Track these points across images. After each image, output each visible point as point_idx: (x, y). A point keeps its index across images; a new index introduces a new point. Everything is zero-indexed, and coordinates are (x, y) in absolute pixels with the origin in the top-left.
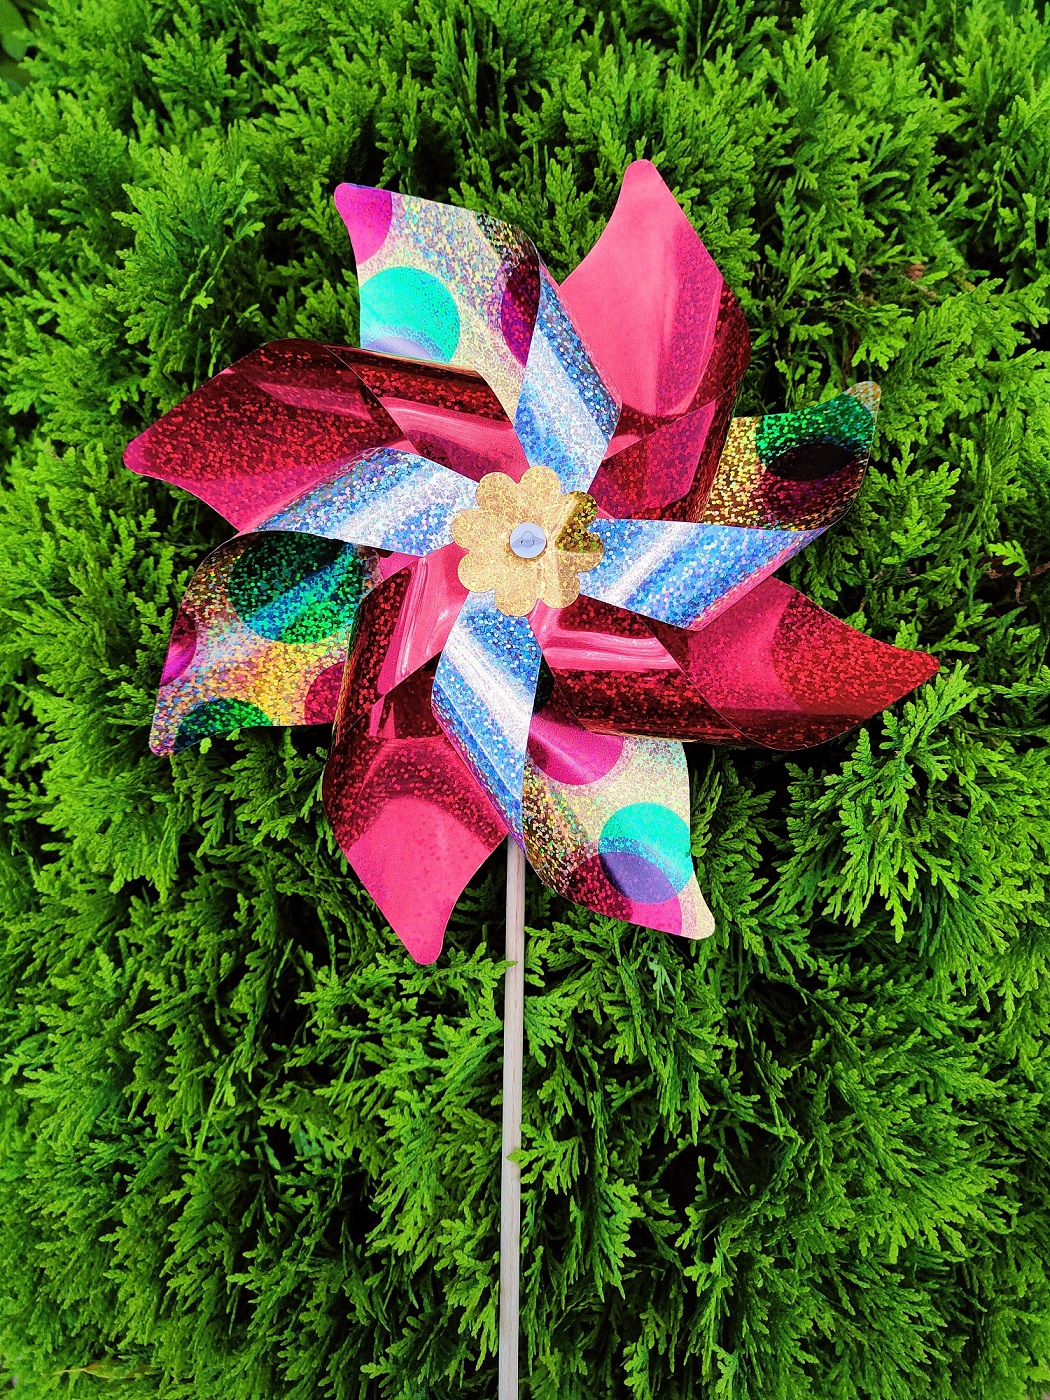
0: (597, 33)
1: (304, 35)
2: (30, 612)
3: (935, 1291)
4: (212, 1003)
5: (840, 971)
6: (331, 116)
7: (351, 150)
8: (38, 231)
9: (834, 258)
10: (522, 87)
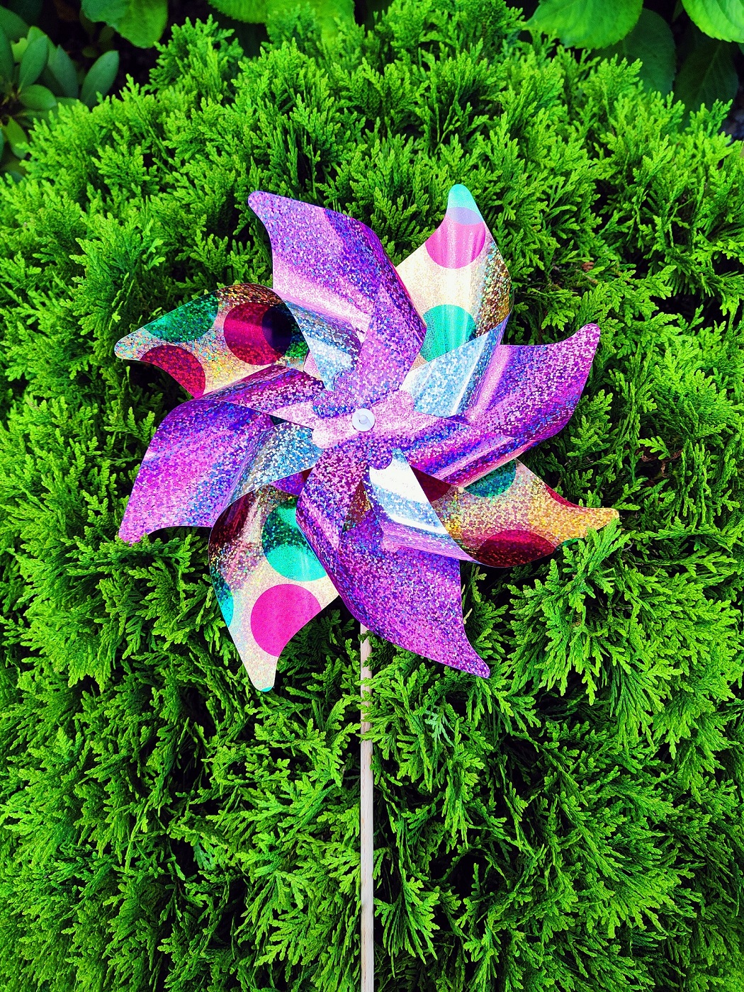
0: (376, 130)
1: (191, 142)
2: (18, 505)
3: (651, 963)
4: (136, 763)
5: (561, 729)
6: (207, 189)
7: (221, 210)
8: (27, 266)
9: (531, 261)
10: (327, 167)
